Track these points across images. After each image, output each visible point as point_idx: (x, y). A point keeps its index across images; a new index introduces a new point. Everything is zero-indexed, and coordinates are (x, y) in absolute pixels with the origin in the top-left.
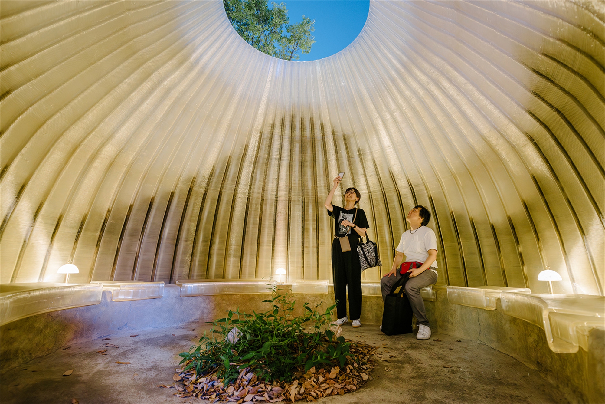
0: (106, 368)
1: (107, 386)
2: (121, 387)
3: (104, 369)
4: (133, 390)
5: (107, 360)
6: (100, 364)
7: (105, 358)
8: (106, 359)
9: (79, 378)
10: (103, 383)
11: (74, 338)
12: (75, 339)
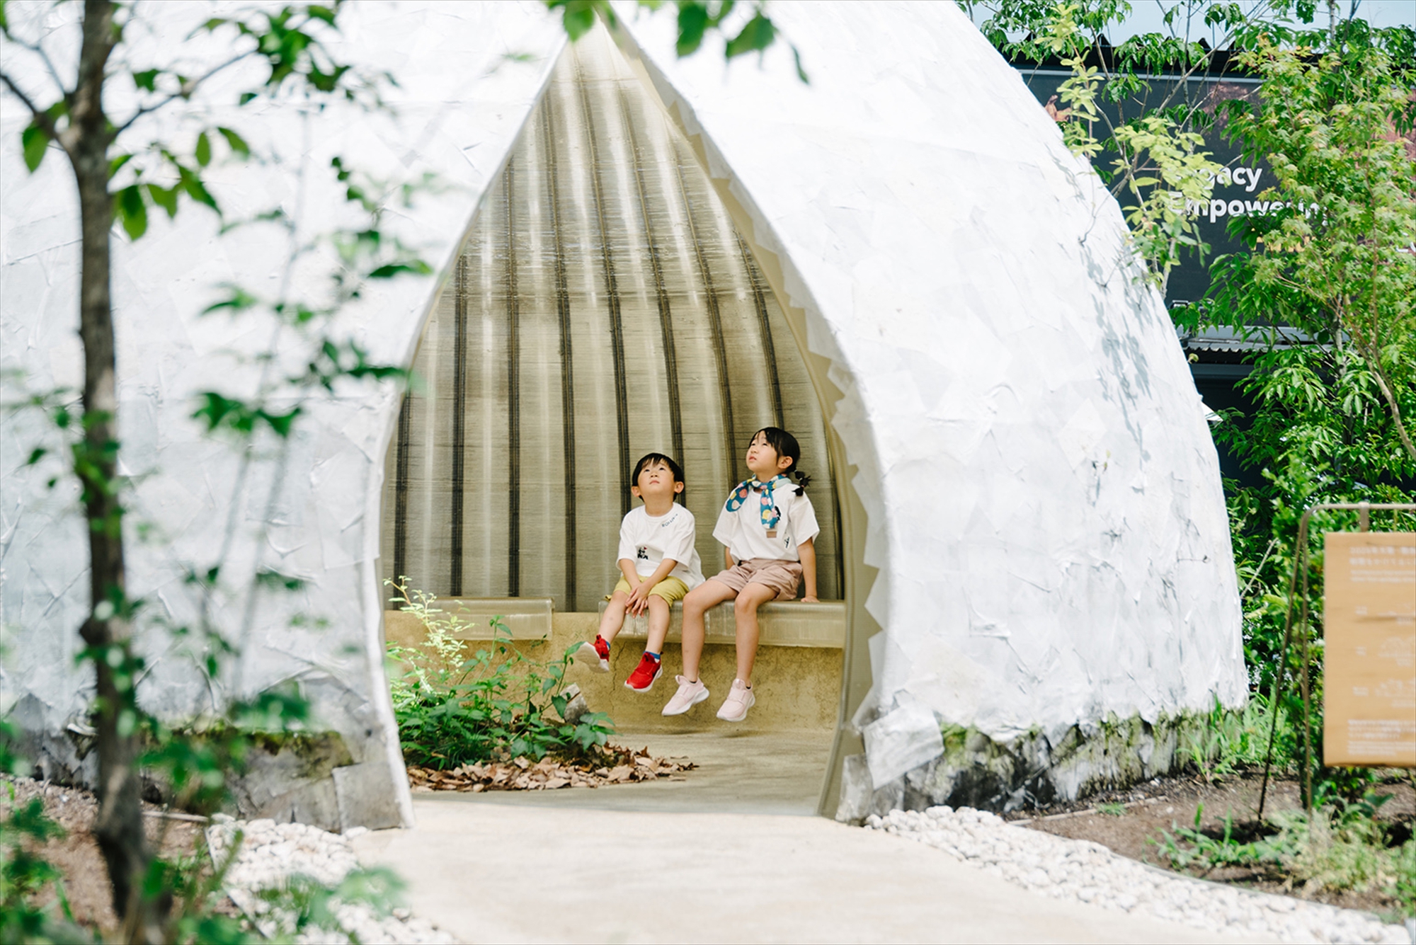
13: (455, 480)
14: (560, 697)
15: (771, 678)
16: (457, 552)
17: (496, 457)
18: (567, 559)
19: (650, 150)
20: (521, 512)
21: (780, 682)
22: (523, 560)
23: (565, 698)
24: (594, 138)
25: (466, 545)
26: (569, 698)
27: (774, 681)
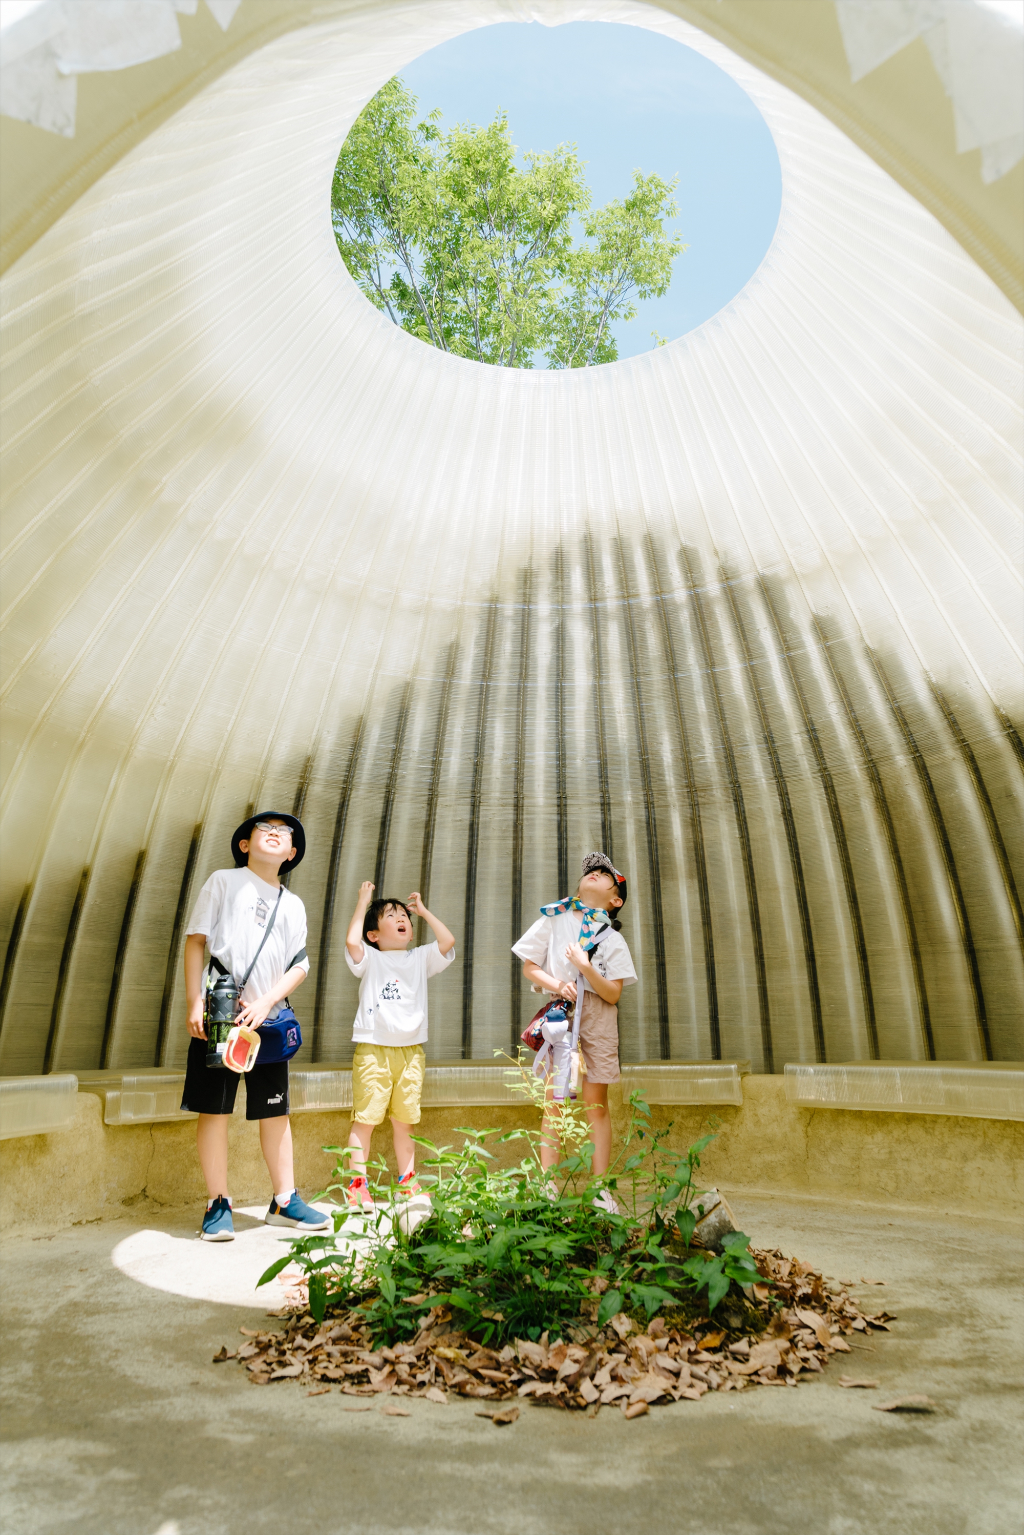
0: (88, 1297)
1: (88, 1337)
2: (120, 1340)
3: (84, 1300)
4: (148, 1349)
5: (92, 1280)
6: (73, 1287)
7: (87, 1275)
8: (89, 1277)
9: (25, 1316)
10: (78, 1331)
11: (15, 1222)
12: (17, 1225)
13: (657, 956)
14: (688, 1212)
15: (980, 1154)
16: (664, 1019)
17: (694, 933)
18: (762, 1024)
19: (796, 631)
20: (717, 981)
21: (991, 1160)
22: (722, 1025)
23: (696, 1213)
24: (743, 631)
25: (672, 1013)
26: (701, 1212)
27: (983, 1158)
